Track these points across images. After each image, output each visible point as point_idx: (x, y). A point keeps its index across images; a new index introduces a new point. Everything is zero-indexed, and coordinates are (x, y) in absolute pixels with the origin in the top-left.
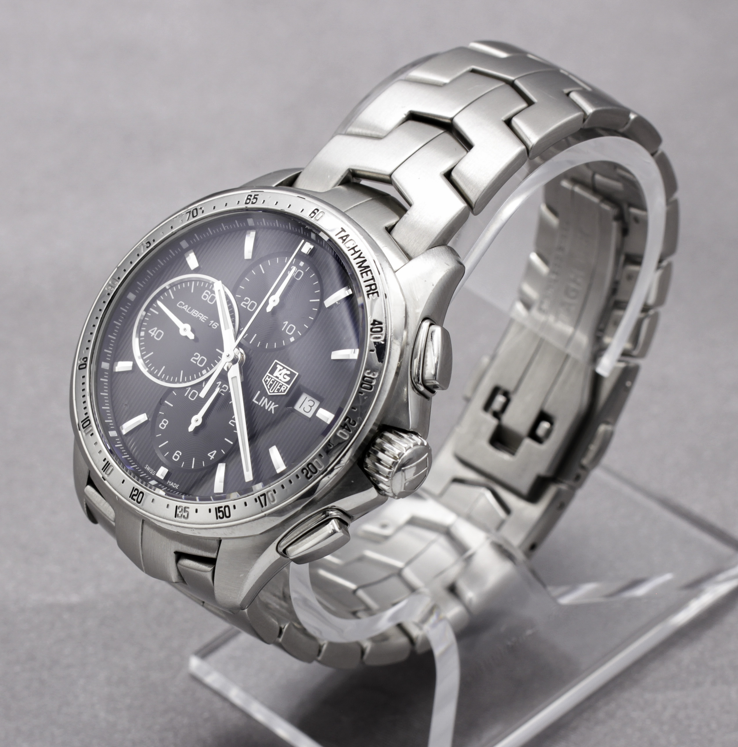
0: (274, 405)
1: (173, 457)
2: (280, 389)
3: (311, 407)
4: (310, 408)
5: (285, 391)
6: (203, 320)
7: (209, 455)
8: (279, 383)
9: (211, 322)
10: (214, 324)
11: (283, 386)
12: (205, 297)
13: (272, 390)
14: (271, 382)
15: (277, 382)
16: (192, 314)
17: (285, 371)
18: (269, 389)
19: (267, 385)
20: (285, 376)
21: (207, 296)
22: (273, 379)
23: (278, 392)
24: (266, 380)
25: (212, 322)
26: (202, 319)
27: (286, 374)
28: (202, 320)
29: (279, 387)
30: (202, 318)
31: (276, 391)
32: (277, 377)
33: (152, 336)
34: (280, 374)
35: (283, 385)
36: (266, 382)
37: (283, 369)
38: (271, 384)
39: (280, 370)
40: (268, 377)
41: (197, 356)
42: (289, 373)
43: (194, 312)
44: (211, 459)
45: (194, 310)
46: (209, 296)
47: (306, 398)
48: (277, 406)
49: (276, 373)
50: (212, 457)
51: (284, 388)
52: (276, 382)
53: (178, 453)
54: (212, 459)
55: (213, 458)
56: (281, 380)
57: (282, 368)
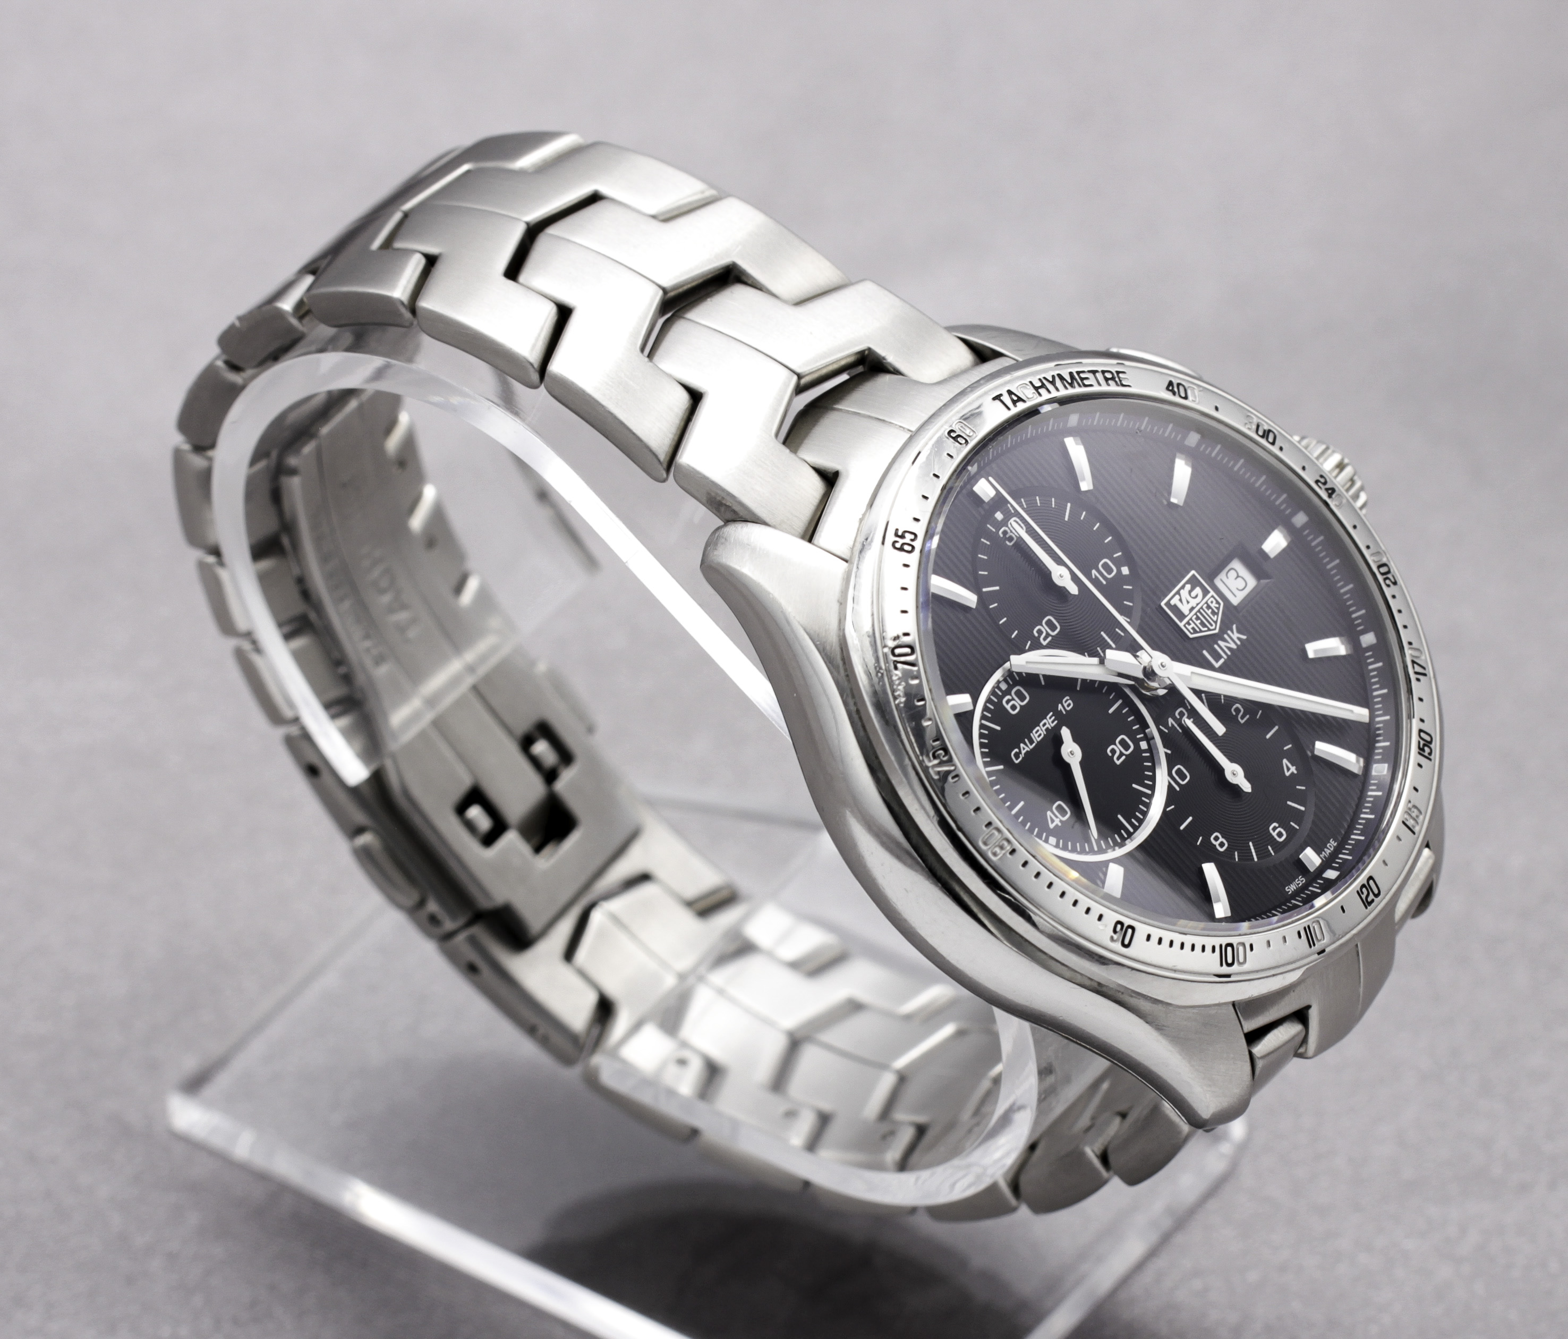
0: (1233, 632)
1: (1278, 839)
2: (1213, 610)
3: (1238, 576)
4: (1239, 579)
5: (1218, 602)
6: (1053, 722)
7: (1287, 774)
8: (1202, 608)
9: (1059, 709)
10: (1065, 705)
11: (1209, 602)
12: (1014, 707)
13: (1212, 625)
14: (1198, 622)
15: (1199, 611)
16: (1039, 739)
17: (1185, 593)
18: (1209, 630)
19: (1201, 631)
20: (1193, 594)
21: (1012, 702)
22: (1193, 618)
23: (1217, 614)
24: (1192, 631)
25: (1060, 707)
26: (1051, 724)
27: (1190, 592)
28: (1053, 725)
29: (1208, 610)
30: (1049, 724)
31: (1215, 619)
32: (1192, 609)
33: (1060, 824)
34: (1188, 602)
35: (1206, 603)
36: (1195, 632)
37: (1180, 595)
38: (1200, 624)
39: (1181, 600)
40: (1187, 625)
41: (1113, 751)
42: (1188, 587)
43: (1036, 735)
44: (1295, 772)
45: (1031, 734)
46: (1013, 699)
47: (1221, 580)
48: (1234, 627)
49: (1185, 609)
50: (1293, 769)
51: (1212, 602)
52: (1198, 614)
53: (1274, 829)
54: (1296, 769)
55: (1294, 767)
56: (1198, 604)
57: (1177, 597)
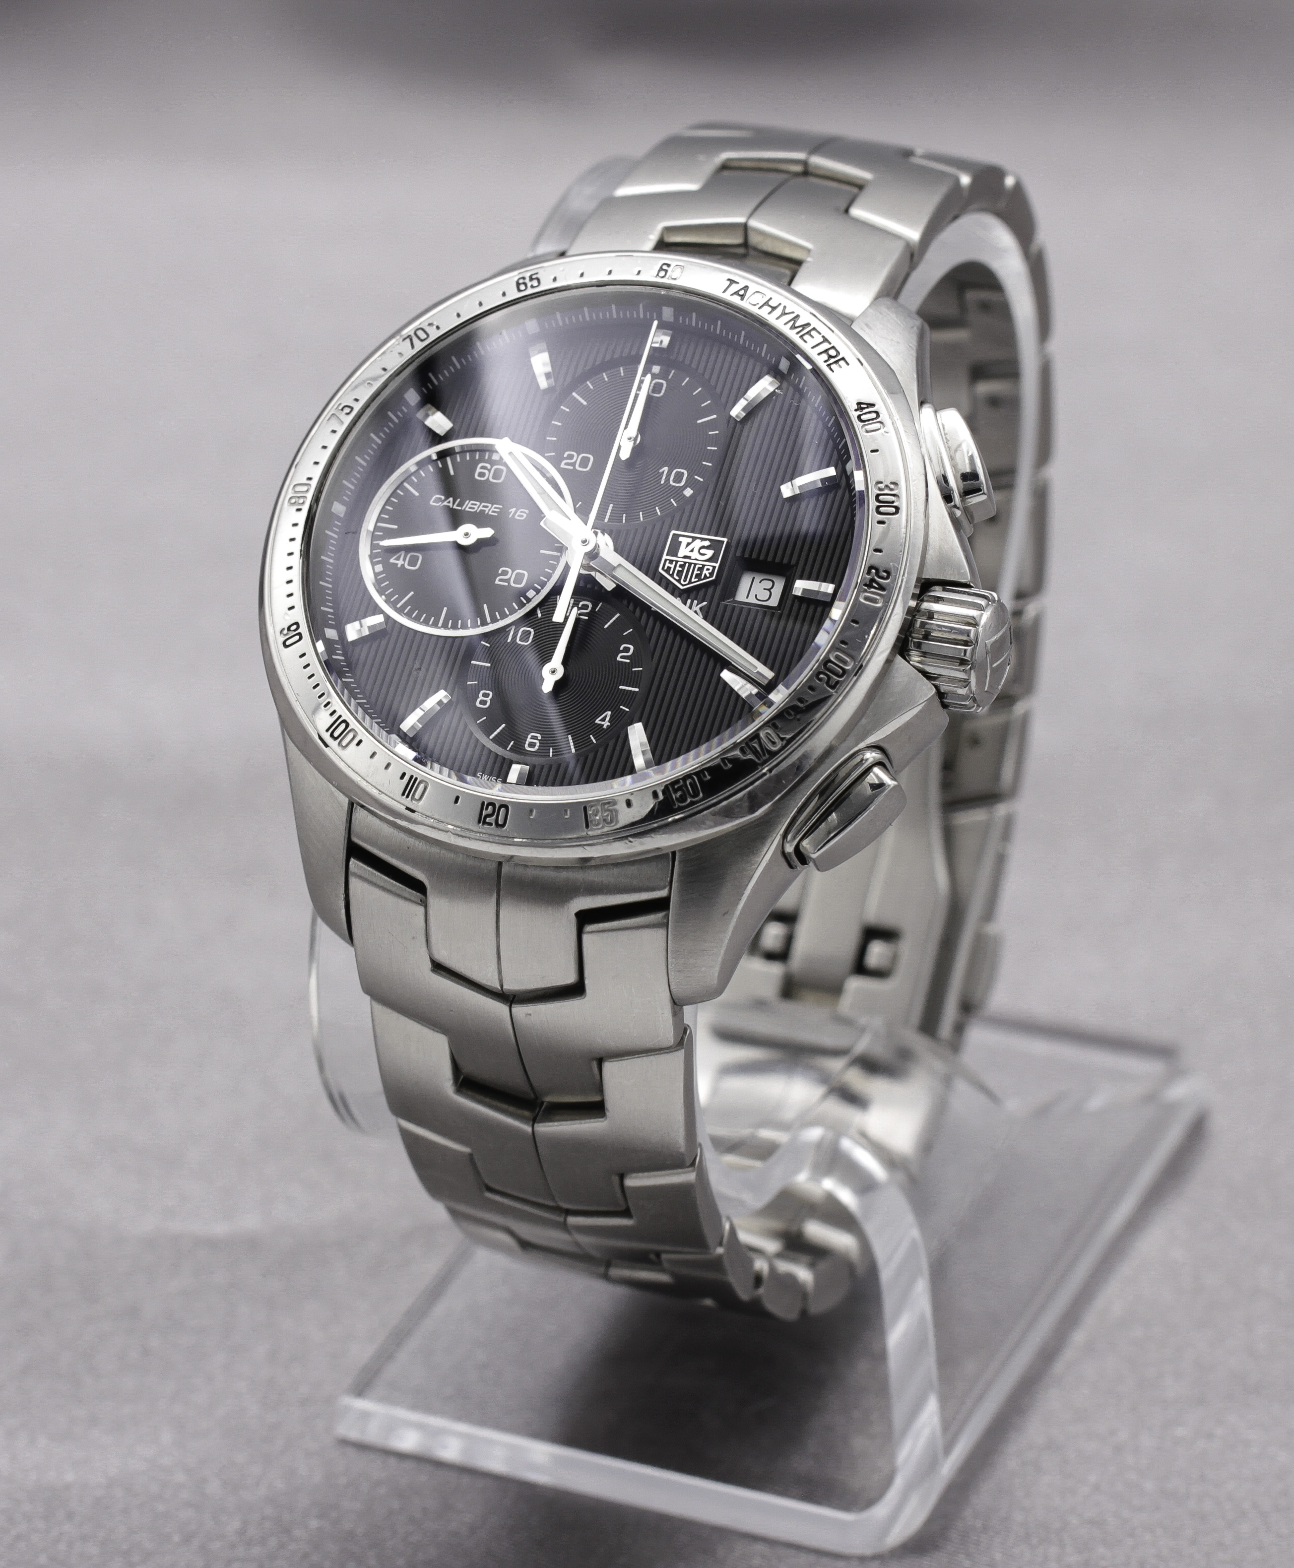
0: (697, 605)
1: (526, 746)
2: (701, 574)
3: (769, 589)
4: (768, 592)
5: (711, 574)
6: (493, 512)
7: (598, 721)
8: (695, 565)
9: (510, 511)
10: (518, 513)
11: (706, 567)
12: (482, 475)
13: (685, 581)
14: (678, 568)
15: (690, 564)
16: (467, 509)
17: (698, 544)
18: (679, 581)
19: (672, 575)
20: (703, 551)
21: (486, 471)
22: (679, 563)
23: (700, 580)
24: (666, 568)
25: (513, 510)
26: (491, 511)
27: (703, 547)
28: (490, 513)
29: (698, 570)
30: (489, 510)
31: (694, 580)
32: (687, 557)
33: (399, 566)
34: (692, 551)
35: (704, 566)
36: (667, 571)
37: (692, 542)
38: (678, 571)
39: (688, 544)
40: (668, 562)
41: (505, 573)
42: (707, 543)
43: (470, 505)
44: (605, 727)
45: (468, 501)
46: (490, 470)
47: (754, 579)
48: (704, 603)
49: (683, 551)
50: (606, 724)
51: (708, 569)
52: (687, 565)
53: (533, 738)
54: (608, 726)
55: (609, 724)
56: (696, 559)
57: (690, 540)
